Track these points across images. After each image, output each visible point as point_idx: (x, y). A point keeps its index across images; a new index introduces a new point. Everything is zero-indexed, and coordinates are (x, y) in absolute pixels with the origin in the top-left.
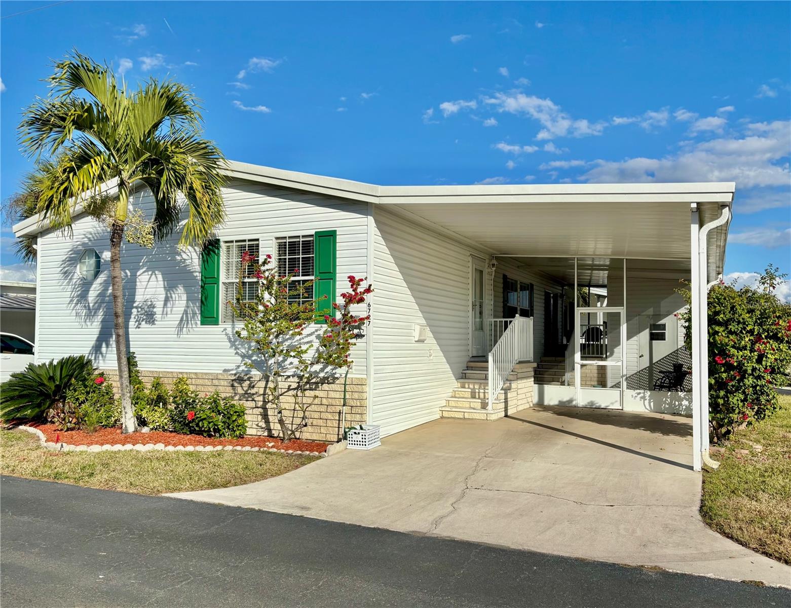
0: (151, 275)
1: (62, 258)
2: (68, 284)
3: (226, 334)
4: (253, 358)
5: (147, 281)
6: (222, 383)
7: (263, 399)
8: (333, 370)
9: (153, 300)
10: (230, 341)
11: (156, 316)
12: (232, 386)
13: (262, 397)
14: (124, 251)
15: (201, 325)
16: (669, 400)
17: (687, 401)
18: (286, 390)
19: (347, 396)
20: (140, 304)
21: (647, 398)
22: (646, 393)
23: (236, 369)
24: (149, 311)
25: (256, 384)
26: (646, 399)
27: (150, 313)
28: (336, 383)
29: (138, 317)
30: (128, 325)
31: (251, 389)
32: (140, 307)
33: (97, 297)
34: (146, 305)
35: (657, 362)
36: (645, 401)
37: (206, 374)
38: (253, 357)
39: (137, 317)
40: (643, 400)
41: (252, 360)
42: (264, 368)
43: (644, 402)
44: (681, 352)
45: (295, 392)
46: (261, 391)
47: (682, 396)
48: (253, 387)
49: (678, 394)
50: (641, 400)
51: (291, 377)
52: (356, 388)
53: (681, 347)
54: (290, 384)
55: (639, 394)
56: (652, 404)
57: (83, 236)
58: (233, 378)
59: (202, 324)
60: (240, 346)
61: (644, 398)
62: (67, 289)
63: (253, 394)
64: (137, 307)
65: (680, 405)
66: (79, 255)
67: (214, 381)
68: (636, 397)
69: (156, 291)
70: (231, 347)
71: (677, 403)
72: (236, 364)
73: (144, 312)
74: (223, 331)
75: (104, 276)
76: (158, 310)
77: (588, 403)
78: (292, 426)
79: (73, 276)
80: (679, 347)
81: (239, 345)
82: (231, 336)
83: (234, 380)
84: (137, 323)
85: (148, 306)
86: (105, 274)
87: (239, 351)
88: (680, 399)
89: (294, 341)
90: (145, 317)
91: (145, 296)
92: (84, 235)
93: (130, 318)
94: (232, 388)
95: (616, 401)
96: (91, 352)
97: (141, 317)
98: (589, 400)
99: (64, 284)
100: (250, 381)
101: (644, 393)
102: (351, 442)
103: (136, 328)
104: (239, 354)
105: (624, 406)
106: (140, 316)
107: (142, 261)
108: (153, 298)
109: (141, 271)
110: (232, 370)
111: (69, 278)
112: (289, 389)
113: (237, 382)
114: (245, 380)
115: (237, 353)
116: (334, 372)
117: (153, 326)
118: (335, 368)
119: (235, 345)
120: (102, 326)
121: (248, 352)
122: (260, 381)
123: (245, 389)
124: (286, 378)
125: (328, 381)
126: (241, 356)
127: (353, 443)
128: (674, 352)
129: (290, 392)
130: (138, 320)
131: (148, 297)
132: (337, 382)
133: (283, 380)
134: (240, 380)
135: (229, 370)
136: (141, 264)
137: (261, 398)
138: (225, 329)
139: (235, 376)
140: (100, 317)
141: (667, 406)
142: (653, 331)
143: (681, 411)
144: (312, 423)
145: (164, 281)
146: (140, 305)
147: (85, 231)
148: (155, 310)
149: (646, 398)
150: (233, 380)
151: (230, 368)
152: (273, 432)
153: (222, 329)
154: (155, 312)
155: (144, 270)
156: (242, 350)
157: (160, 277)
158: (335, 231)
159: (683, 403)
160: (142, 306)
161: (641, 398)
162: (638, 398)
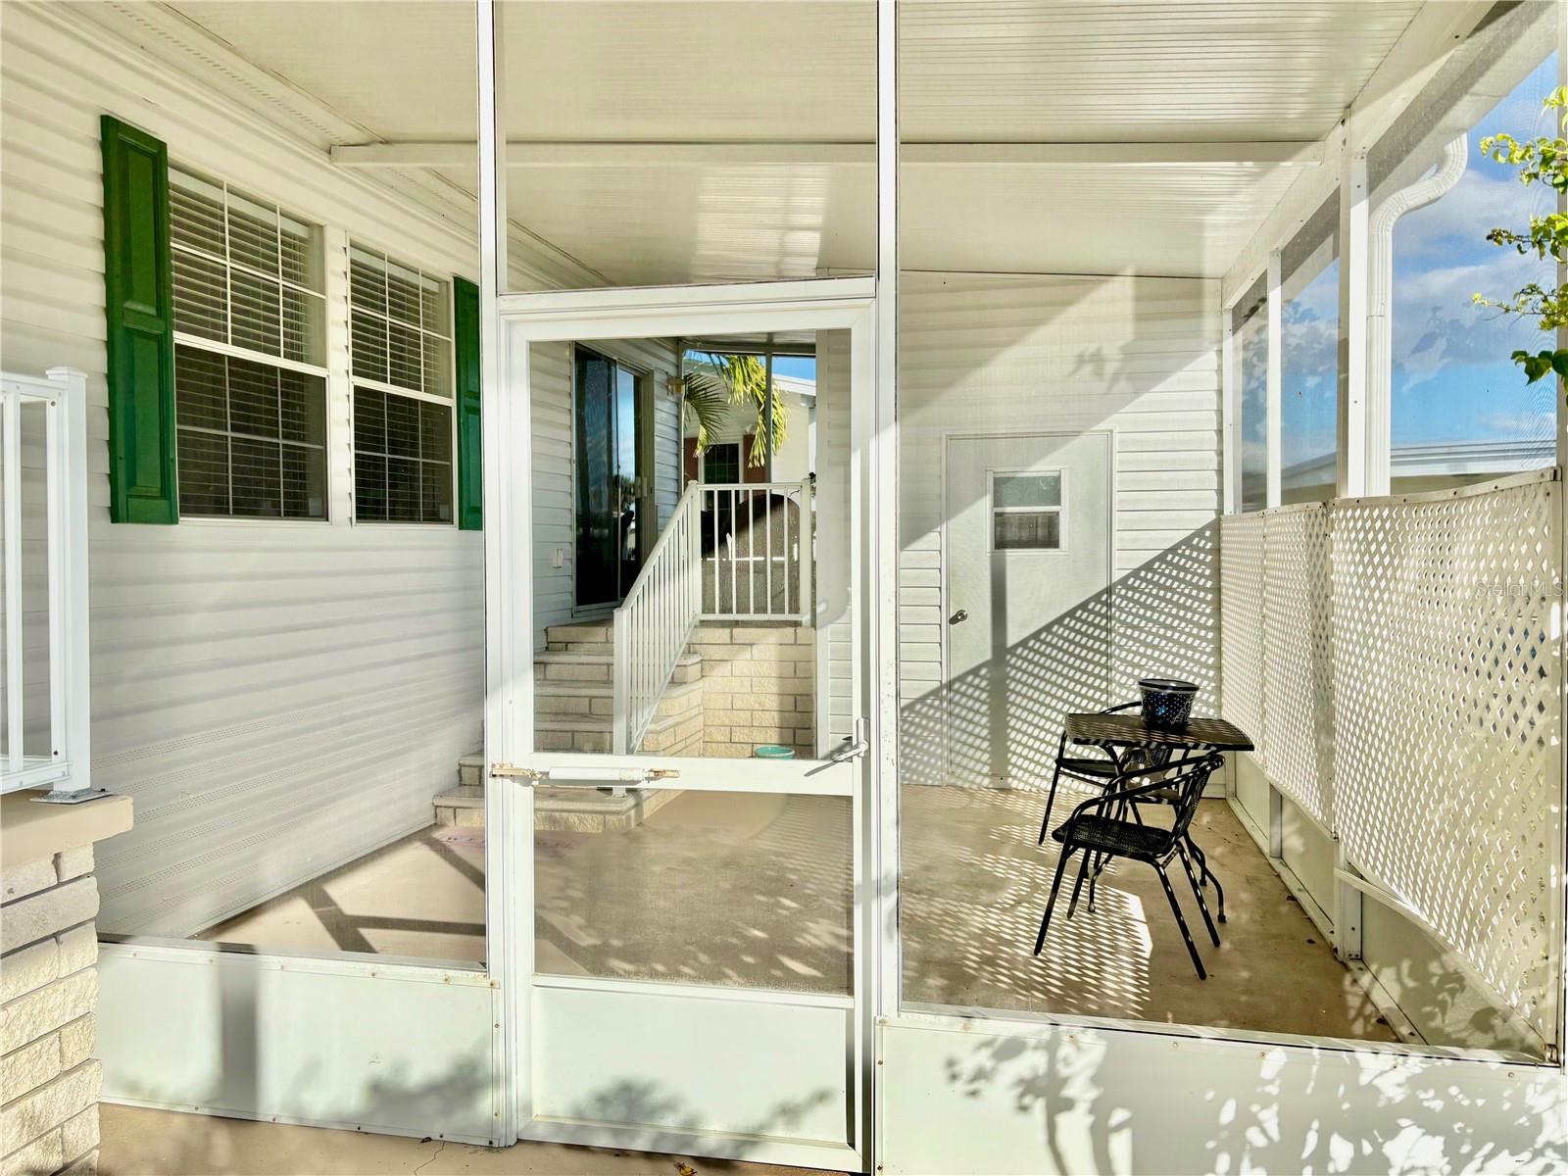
16: (1270, 1117)
17: (1431, 1131)
21: (1081, 1090)
22: (1065, 1050)
26: (1069, 1105)
35: (1023, 644)
36: (1063, 1120)
40: (1039, 1107)
43: (1051, 1128)
44: (1124, 597)
47: (1390, 1085)
49: (1357, 1068)
50: (1024, 1109)
53: (1127, 578)
55: (1011, 1049)
61: (1047, 1088)
68: (980, 1075)
80: (1117, 576)
95: (822, 1097)
101: (1051, 1047)
128: (1097, 598)
142: (1009, 509)
149: (1068, 1092)
161: (1029, 1087)
162: (1001, 1091)
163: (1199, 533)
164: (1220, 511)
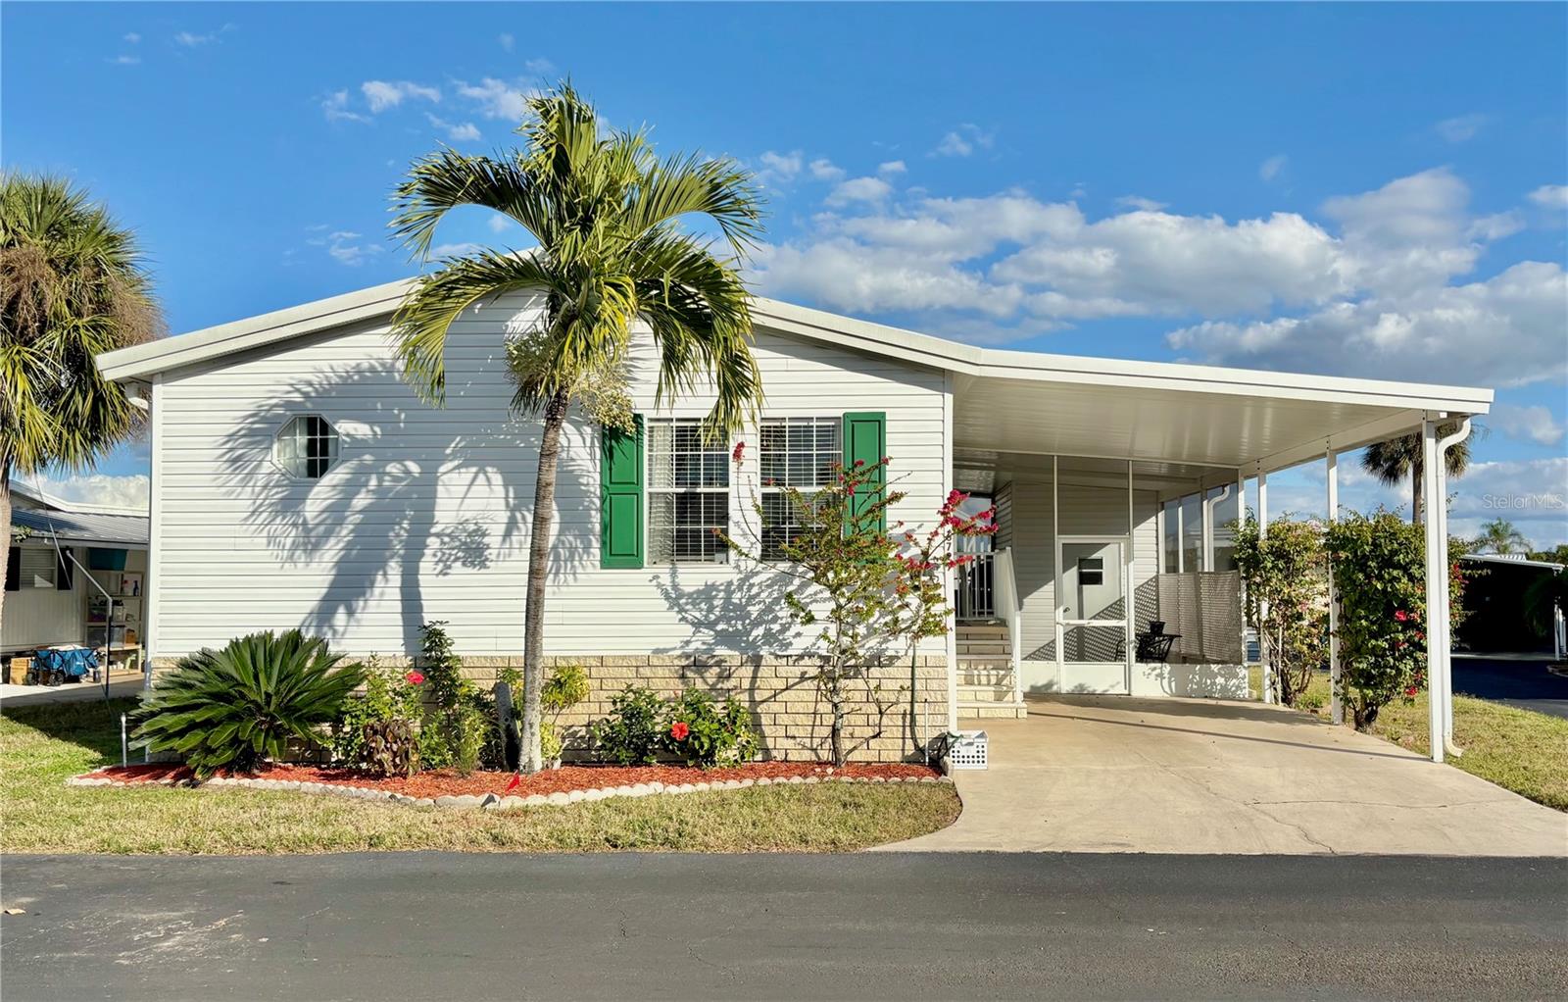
0: (477, 474)
1: (229, 429)
2: (244, 484)
3: (659, 586)
4: (720, 627)
5: (468, 483)
6: (660, 672)
7: (750, 697)
8: (881, 643)
9: (479, 521)
10: (667, 597)
11: (489, 551)
12: (683, 677)
13: (747, 694)
14: (402, 425)
15: (602, 568)
16: (1197, 677)
18: (797, 680)
19: (918, 686)
20: (447, 527)
21: (1166, 675)
22: (1164, 669)
23: (682, 647)
24: (472, 542)
25: (734, 671)
26: (1165, 678)
27: (474, 546)
28: (896, 664)
29: (444, 554)
30: (417, 569)
31: (723, 683)
32: (449, 535)
33: (323, 512)
34: (465, 530)
36: (1164, 680)
37: (624, 657)
38: (717, 624)
39: (439, 554)
40: (1159, 679)
41: (716, 631)
42: (743, 645)
43: (1162, 682)
45: (816, 682)
46: (746, 684)
47: (1216, 670)
48: (729, 677)
49: (1210, 668)
50: (1157, 679)
51: (806, 658)
52: (933, 673)
54: (806, 669)
55: (1155, 669)
56: (1173, 684)
57: (291, 389)
58: (684, 662)
59: (605, 565)
60: (689, 607)
61: (1161, 676)
62: (239, 494)
63: (729, 690)
64: (437, 535)
65: (1214, 684)
66: (278, 426)
67: (641, 669)
68: (1149, 674)
69: (488, 504)
70: (671, 608)
71: (1209, 682)
72: (682, 639)
73: (457, 543)
74: (651, 581)
75: (345, 471)
76: (494, 540)
77: (1076, 687)
78: (812, 741)
79: (257, 467)
81: (687, 604)
82: (669, 588)
83: (687, 666)
84: (441, 565)
85: (470, 533)
86: (348, 467)
87: (686, 615)
88: (1214, 676)
89: (803, 596)
90: (460, 554)
91: (461, 513)
92: (291, 385)
93: (423, 555)
94: (680, 681)
95: (1118, 683)
96: (307, 624)
97: (450, 555)
98: (1076, 684)
99: (232, 483)
100: (719, 666)
101: (1161, 668)
102: (956, 759)
103: (437, 575)
104: (687, 621)
105: (1133, 688)
106: (447, 552)
107: (453, 445)
108: (482, 518)
109: (450, 465)
110: (675, 649)
111: (246, 472)
112: (803, 678)
113: (692, 671)
114: (711, 666)
115: (683, 619)
116: (884, 646)
117: (483, 571)
118: (886, 641)
119: (679, 605)
120: (339, 569)
121: (706, 616)
122: (742, 665)
123: (710, 681)
124: (796, 660)
125: (880, 662)
126: (693, 624)
127: (961, 759)
128: (1115, 603)
129: (805, 683)
130: (444, 559)
131: (468, 515)
132: (898, 663)
133: (791, 663)
134: (699, 666)
135: (666, 650)
136: (448, 451)
137: (745, 697)
138: (656, 577)
139: (687, 659)
140: (331, 553)
141: (1195, 687)
142: (1084, 570)
143: (1215, 693)
144: (851, 734)
145: (506, 486)
146: (448, 531)
147: (292, 378)
148: (486, 540)
149: (1164, 675)
150: (683, 667)
151: (668, 647)
152: (774, 753)
153: (650, 577)
154: (488, 545)
155: (456, 463)
156: (693, 614)
157: (497, 479)
158: (883, 414)
159: (1217, 681)
160: (453, 532)
161: (1157, 676)
162: (1153, 677)
163: (1151, 580)
164: (1158, 572)
